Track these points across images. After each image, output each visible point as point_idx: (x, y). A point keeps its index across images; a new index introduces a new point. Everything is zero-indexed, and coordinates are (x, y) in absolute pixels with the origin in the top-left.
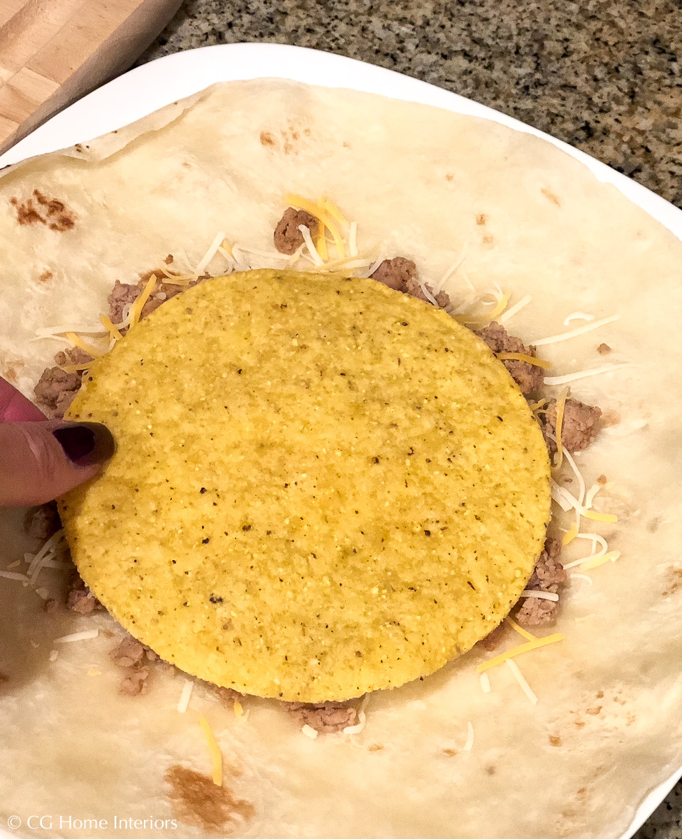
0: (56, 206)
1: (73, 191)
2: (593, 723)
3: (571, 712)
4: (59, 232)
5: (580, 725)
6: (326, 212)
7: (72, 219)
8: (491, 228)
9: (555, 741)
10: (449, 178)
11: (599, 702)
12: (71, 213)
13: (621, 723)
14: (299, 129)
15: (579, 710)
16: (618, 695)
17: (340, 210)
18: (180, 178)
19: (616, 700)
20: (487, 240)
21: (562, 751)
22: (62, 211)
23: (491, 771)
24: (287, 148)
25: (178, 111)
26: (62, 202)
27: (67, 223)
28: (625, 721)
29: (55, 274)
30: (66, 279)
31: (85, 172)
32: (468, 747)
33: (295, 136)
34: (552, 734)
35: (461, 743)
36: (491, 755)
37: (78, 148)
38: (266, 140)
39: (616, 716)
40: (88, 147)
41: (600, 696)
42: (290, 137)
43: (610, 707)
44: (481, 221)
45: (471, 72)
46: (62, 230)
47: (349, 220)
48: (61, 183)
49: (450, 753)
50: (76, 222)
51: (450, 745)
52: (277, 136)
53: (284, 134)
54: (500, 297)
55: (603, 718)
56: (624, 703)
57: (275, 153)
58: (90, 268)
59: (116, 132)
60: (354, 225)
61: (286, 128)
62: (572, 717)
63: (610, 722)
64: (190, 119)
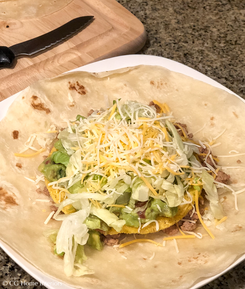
0: (82, 87)
1: (89, 85)
2: (194, 261)
3: (188, 257)
4: (80, 95)
5: (190, 261)
6: (164, 107)
7: (86, 92)
8: (214, 122)
9: (180, 264)
10: (206, 105)
11: (198, 256)
12: (86, 90)
13: (202, 263)
14: (164, 83)
15: (191, 257)
16: (204, 255)
17: (169, 108)
18: (122, 88)
19: (203, 256)
20: (212, 125)
21: (181, 267)
22: (83, 89)
23: (156, 267)
24: (158, 87)
25: (128, 70)
26: (84, 87)
27: (84, 93)
28: (204, 262)
29: (75, 106)
30: (78, 108)
31: (94, 81)
32: (151, 259)
33: (162, 84)
34: (180, 262)
35: (149, 257)
36: (157, 263)
37: (94, 73)
38: (152, 83)
39: (202, 260)
40: (97, 74)
41: (199, 254)
42: (160, 84)
43: (201, 258)
44: (212, 119)
45: (226, 83)
46: (81, 94)
47: (171, 111)
48: (86, 82)
49: (145, 259)
50: (86, 93)
51: (145, 257)
52: (156, 83)
53: (158, 83)
54: (211, 141)
55: (198, 260)
56: (205, 257)
57: (154, 87)
58: (86, 107)
59: (107, 71)
60: (172, 113)
61: (159, 81)
62: (188, 259)
63: (199, 262)
64: (131, 73)
